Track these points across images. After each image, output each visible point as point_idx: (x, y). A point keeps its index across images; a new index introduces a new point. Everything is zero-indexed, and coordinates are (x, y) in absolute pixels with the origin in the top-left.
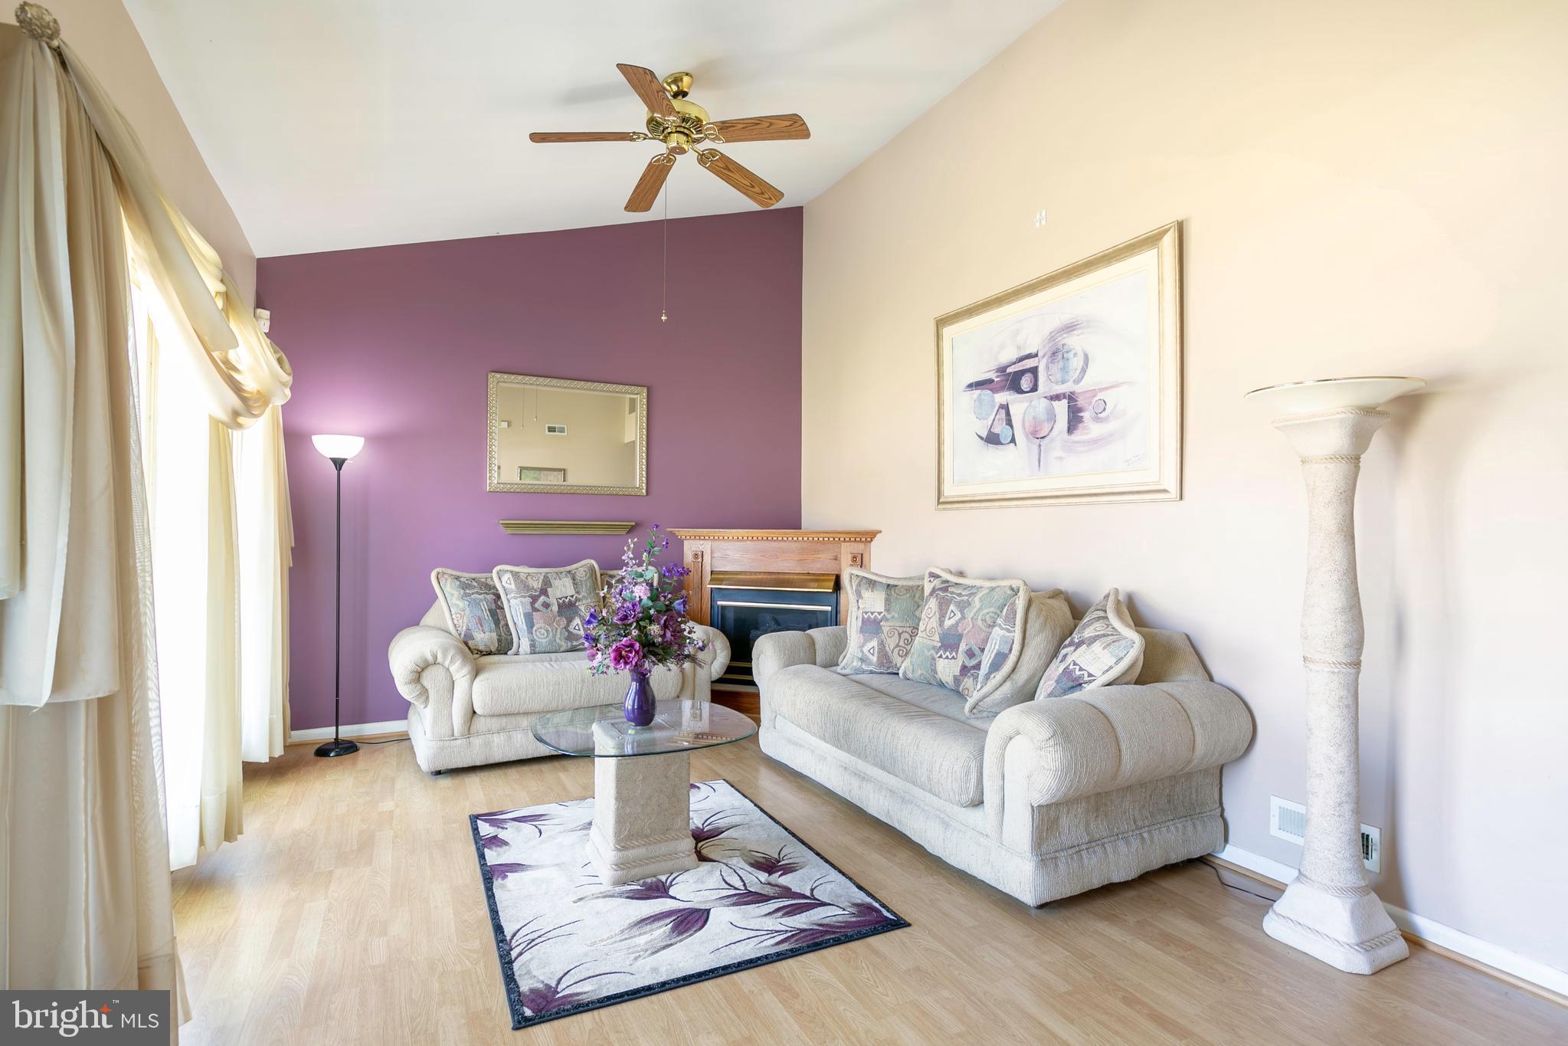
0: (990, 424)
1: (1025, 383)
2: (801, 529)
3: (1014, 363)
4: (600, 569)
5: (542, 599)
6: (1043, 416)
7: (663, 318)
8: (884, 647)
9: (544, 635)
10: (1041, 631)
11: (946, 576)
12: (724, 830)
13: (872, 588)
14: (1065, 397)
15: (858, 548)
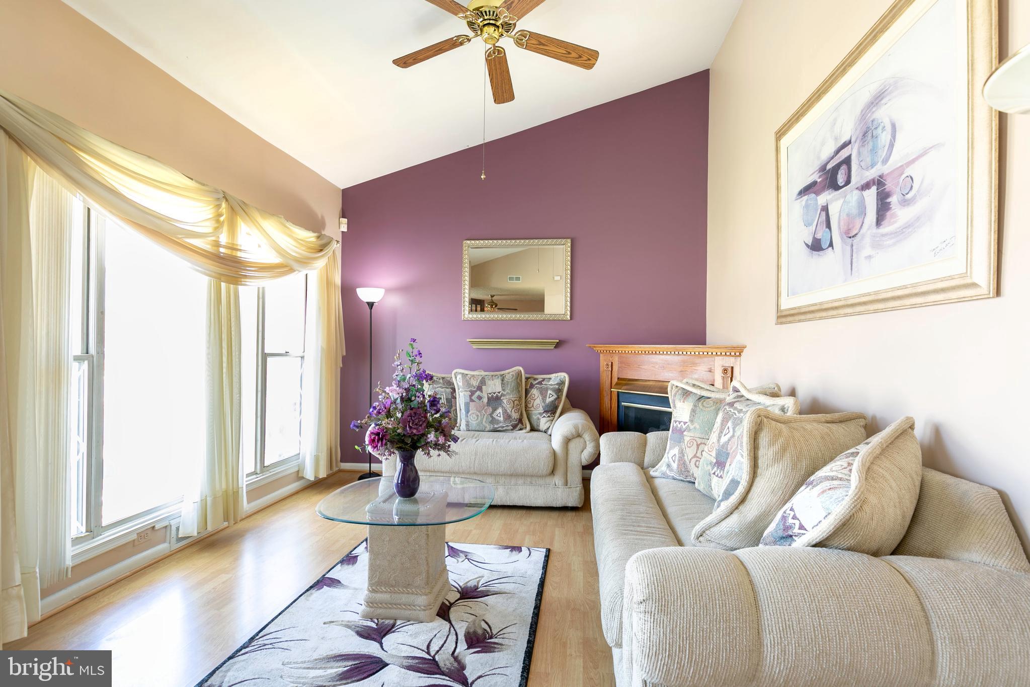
0: (814, 229)
1: (841, 176)
2: (705, 344)
3: (832, 158)
4: (526, 373)
5: (478, 393)
6: (855, 211)
7: (482, 177)
8: (683, 455)
9: (475, 418)
12: (490, 594)
13: (685, 399)
14: (874, 184)
15: (729, 362)
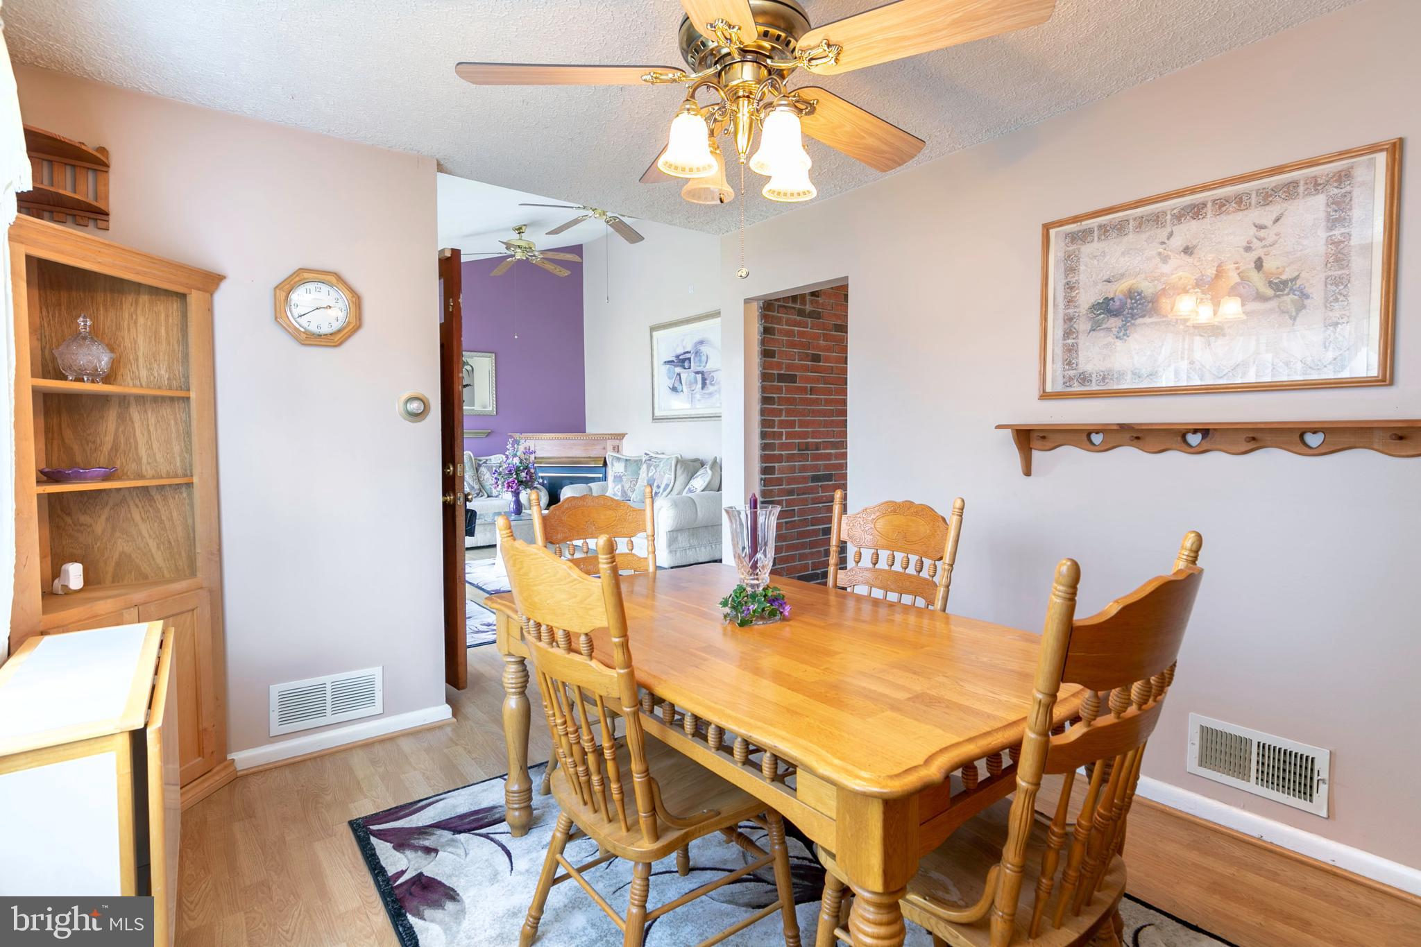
0: (673, 381)
1: (686, 364)
2: (586, 432)
3: (682, 354)
6: (693, 380)
10: (682, 473)
11: (651, 454)
13: (620, 461)
14: (700, 372)
15: (616, 442)
